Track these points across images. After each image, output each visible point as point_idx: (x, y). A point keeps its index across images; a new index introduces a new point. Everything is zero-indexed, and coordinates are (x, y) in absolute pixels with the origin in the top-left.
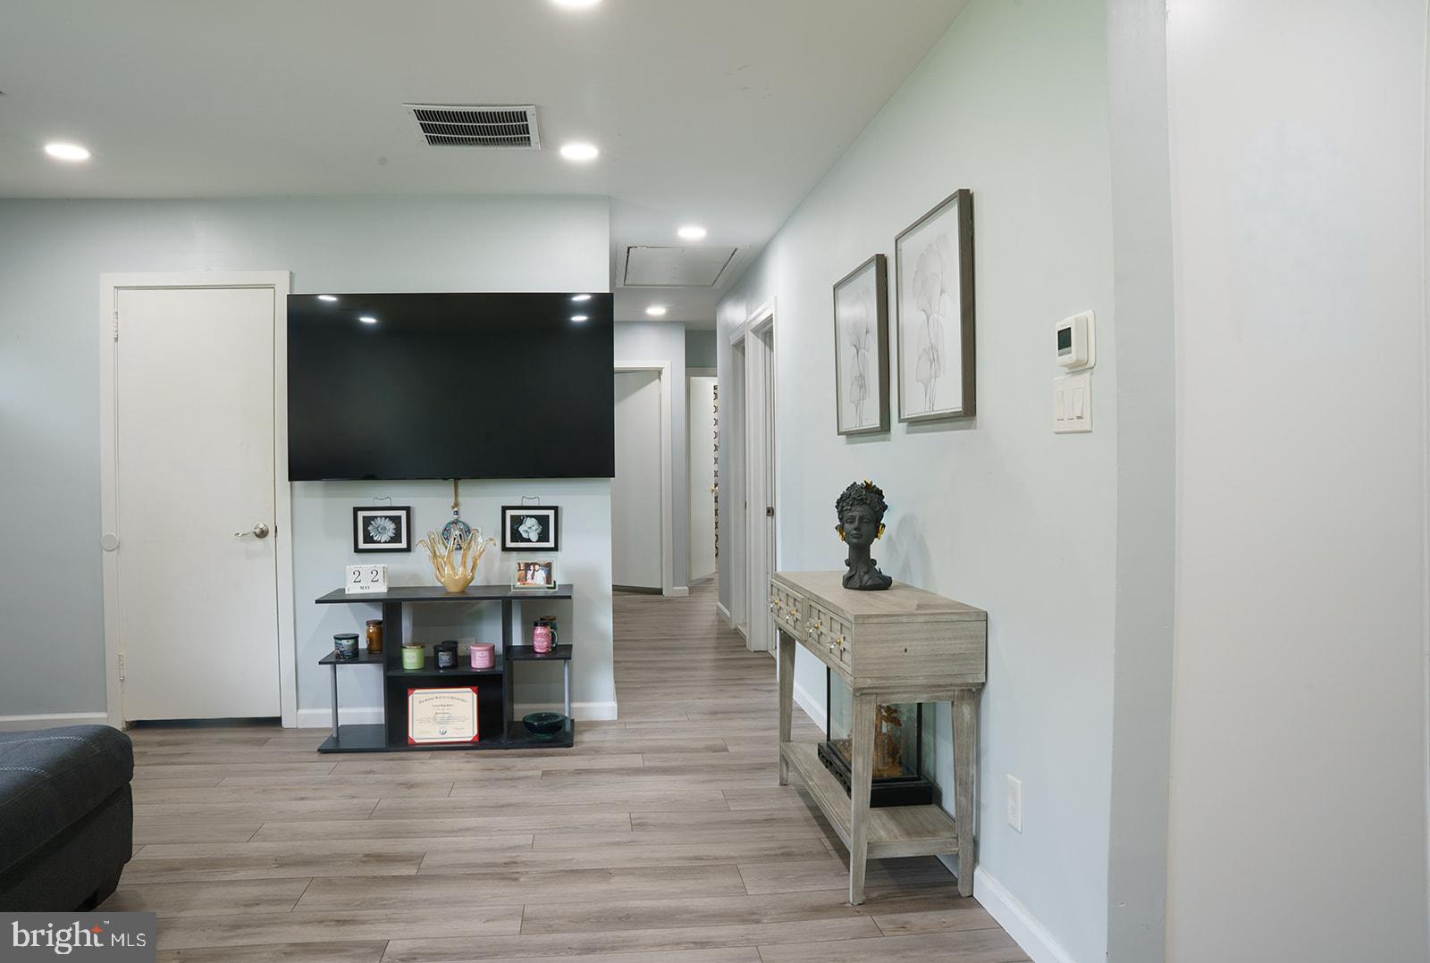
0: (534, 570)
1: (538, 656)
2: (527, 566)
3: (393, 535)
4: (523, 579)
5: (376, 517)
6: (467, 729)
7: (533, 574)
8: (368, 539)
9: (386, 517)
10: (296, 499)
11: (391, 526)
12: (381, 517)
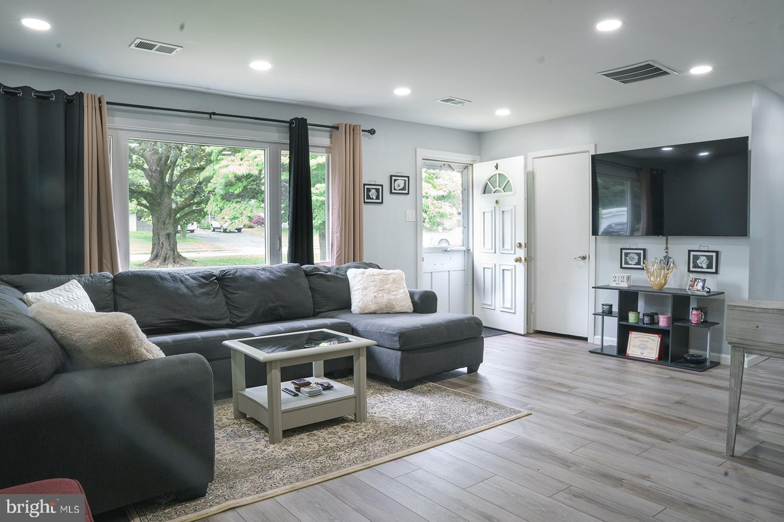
0: (698, 282)
1: (693, 325)
2: (696, 279)
3: (637, 261)
4: (692, 286)
5: (630, 253)
6: (654, 354)
7: (697, 284)
8: (626, 263)
9: (634, 253)
10: (598, 244)
11: (636, 257)
12: (632, 253)
